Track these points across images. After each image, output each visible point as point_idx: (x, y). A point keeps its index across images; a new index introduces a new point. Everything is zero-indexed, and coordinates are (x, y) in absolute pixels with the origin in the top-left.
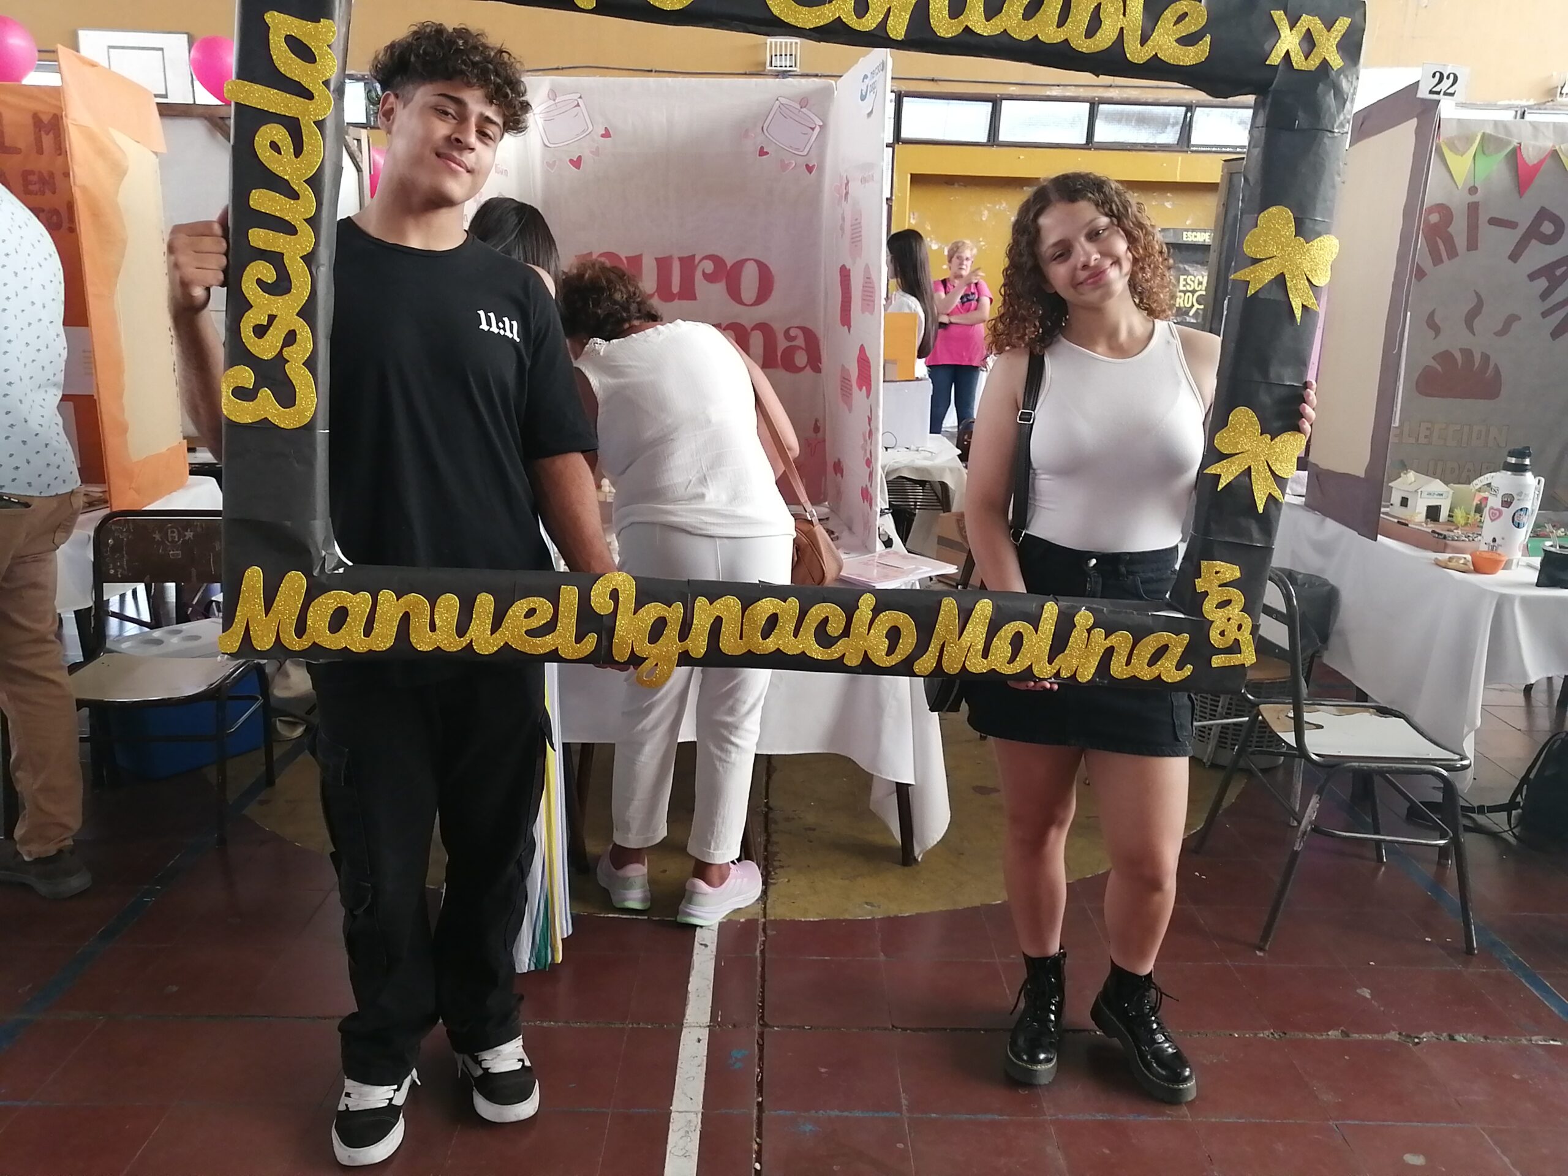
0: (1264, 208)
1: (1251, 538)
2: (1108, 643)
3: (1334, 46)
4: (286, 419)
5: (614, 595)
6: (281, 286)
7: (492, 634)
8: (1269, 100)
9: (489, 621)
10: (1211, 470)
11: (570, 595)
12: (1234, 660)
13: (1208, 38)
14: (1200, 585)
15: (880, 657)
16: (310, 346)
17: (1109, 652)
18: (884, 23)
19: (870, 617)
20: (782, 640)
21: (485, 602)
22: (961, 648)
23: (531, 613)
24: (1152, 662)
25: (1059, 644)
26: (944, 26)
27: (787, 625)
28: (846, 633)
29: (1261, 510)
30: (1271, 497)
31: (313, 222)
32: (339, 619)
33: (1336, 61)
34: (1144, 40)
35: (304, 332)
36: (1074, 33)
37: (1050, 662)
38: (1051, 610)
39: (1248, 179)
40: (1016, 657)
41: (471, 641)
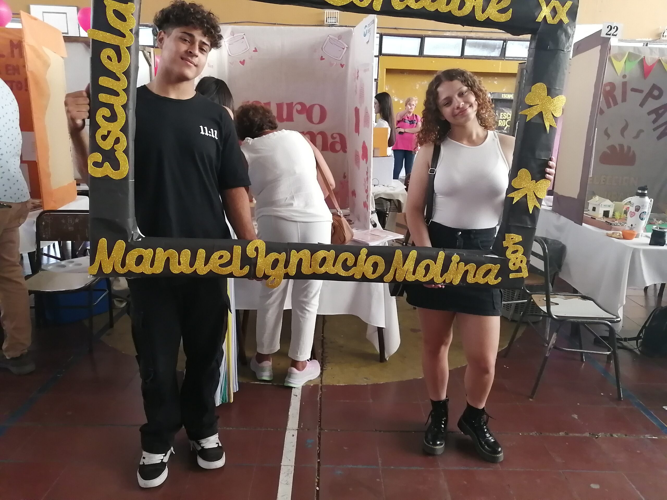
0: (534, 84)
1: (527, 224)
2: (466, 269)
3: (565, 14)
4: (115, 175)
5: (257, 249)
6: (113, 118)
7: (204, 266)
8: (537, 37)
9: (203, 260)
10: (510, 195)
11: (237, 249)
12: (519, 275)
13: (511, 10)
14: (505, 244)
15: (370, 275)
16: (126, 144)
17: (466, 272)
18: (371, 4)
19: (365, 258)
20: (328, 268)
21: (202, 253)
22: (403, 270)
23: (221, 257)
24: (484, 276)
25: (445, 269)
26: (397, 5)
27: (330, 261)
28: (355, 265)
29: (531, 212)
30: (535, 207)
31: (126, 91)
32: (139, 260)
33: (566, 20)
34: (483, 11)
35: (123, 138)
36: (453, 8)
37: (441, 276)
38: (442, 255)
39: (527, 71)
40: (427, 274)
41: (196, 269)
